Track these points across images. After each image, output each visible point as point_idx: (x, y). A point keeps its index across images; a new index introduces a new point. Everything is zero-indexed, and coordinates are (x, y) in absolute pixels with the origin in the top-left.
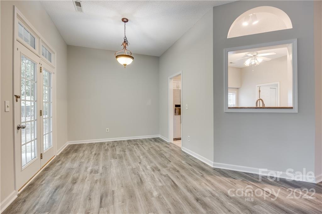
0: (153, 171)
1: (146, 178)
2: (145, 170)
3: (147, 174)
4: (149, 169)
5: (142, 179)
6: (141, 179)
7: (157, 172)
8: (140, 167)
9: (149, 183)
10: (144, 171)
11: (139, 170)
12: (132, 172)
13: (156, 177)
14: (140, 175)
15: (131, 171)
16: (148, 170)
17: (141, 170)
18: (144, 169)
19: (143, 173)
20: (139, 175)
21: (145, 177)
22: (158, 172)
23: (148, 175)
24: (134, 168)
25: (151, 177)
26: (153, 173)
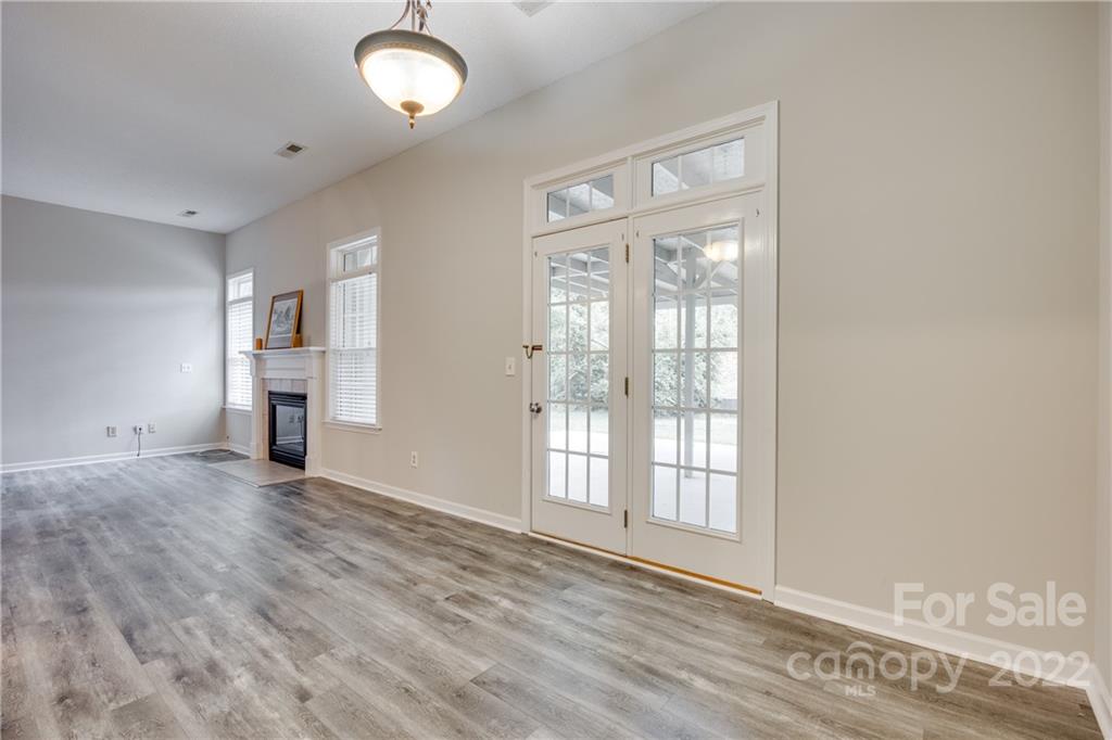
0: (213, 667)
1: (245, 626)
2: (259, 657)
3: (246, 644)
4: (240, 670)
5: (262, 620)
6: (269, 619)
7: (195, 663)
8: (289, 668)
9: (233, 616)
10: (265, 654)
11: (291, 649)
12: (320, 636)
13: (205, 642)
14: (274, 631)
15: (327, 637)
16: (243, 665)
17: (279, 656)
18: (264, 662)
19: (265, 641)
20: (279, 628)
21: (252, 628)
22: (190, 666)
23: (241, 639)
24: (318, 654)
25: (225, 634)
26: (218, 654)
